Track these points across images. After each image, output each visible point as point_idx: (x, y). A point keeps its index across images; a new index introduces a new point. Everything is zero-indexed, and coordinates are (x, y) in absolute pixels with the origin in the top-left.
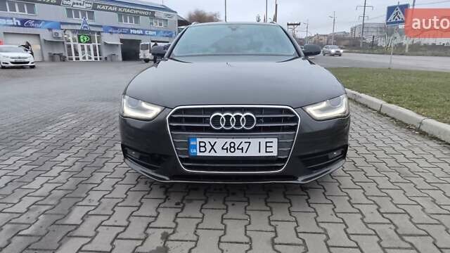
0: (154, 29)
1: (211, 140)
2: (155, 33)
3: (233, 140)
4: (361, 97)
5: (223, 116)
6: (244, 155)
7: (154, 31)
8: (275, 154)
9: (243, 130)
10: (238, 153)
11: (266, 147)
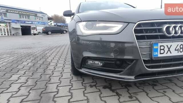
0: (37, 21)
1: (168, 44)
2: (37, 23)
3: (181, 43)
5: (172, 26)
7: (37, 22)
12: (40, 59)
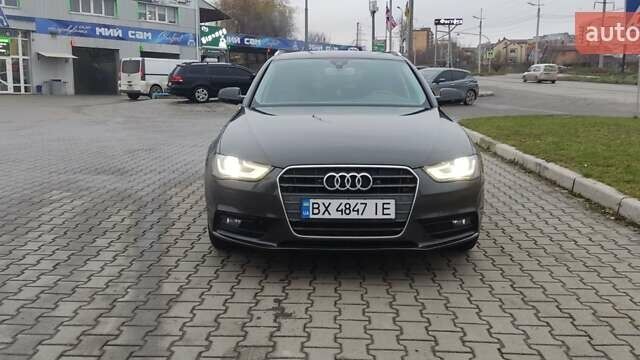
0: (147, 27)
1: (325, 201)
2: (149, 35)
3: (348, 201)
4: (547, 168)
5: (337, 176)
6: (360, 217)
7: (148, 31)
8: (393, 216)
9: (359, 191)
10: (354, 216)
11: (384, 209)
12: (152, 212)
